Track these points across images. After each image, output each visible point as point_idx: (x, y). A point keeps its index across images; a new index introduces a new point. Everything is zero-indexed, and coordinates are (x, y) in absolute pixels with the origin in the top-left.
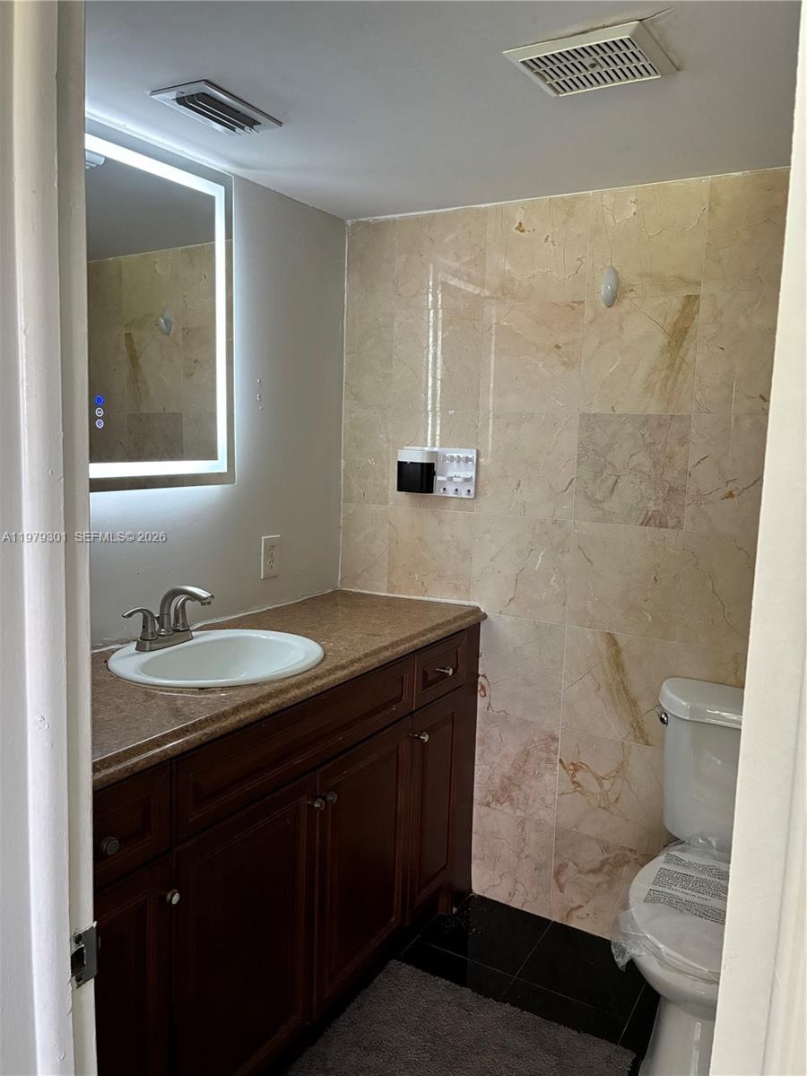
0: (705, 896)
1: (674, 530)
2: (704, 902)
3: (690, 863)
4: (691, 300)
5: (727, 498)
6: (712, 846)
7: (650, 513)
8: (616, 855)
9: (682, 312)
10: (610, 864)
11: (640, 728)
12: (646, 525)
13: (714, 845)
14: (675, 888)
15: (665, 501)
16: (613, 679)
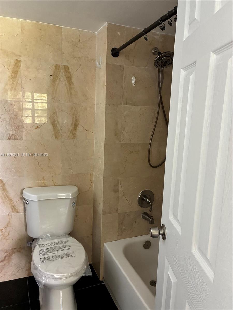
0: (56, 252)
1: (20, 140)
2: (57, 254)
3: (46, 244)
4: (18, 62)
5: (36, 128)
6: (49, 237)
7: (10, 135)
8: (10, 253)
9: (15, 65)
10: (8, 256)
11: (14, 208)
12: (9, 140)
13: (49, 236)
14: (47, 254)
15: (15, 131)
16: (3, 195)
